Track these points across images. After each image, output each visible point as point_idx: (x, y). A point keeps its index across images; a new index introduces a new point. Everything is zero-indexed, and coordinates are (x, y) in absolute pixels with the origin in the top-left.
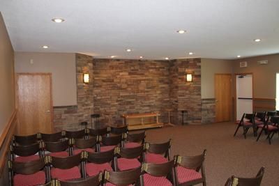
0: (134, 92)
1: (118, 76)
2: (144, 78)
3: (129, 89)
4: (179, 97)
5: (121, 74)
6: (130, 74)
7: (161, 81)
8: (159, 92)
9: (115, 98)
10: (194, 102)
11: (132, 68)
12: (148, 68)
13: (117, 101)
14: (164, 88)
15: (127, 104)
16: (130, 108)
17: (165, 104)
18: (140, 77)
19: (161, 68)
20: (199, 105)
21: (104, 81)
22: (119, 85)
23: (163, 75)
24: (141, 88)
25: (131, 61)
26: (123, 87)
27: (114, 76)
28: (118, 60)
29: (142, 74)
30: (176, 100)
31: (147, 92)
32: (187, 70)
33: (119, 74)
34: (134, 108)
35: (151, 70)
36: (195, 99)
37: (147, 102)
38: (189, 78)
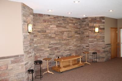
0: (60, 40)
1: (49, 28)
2: (66, 30)
3: (57, 38)
4: (89, 43)
5: (51, 26)
6: (57, 26)
7: (76, 32)
8: (75, 40)
9: (47, 45)
10: (100, 47)
11: (59, 22)
12: (68, 23)
13: (49, 47)
14: (77, 37)
15: (55, 50)
16: (58, 52)
17: (78, 48)
18: (63, 29)
19: (76, 23)
20: (103, 48)
21: (39, 32)
22: (50, 35)
23: (77, 28)
24: (64, 37)
25: (58, 17)
26: (52, 36)
27: (46, 28)
28: (49, 16)
29: (65, 27)
30: (87, 45)
31: (68, 40)
32: (95, 25)
33: (49, 27)
34: (60, 52)
35: (70, 24)
36: (100, 44)
37: (68, 47)
38: (97, 30)
